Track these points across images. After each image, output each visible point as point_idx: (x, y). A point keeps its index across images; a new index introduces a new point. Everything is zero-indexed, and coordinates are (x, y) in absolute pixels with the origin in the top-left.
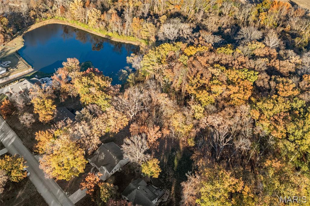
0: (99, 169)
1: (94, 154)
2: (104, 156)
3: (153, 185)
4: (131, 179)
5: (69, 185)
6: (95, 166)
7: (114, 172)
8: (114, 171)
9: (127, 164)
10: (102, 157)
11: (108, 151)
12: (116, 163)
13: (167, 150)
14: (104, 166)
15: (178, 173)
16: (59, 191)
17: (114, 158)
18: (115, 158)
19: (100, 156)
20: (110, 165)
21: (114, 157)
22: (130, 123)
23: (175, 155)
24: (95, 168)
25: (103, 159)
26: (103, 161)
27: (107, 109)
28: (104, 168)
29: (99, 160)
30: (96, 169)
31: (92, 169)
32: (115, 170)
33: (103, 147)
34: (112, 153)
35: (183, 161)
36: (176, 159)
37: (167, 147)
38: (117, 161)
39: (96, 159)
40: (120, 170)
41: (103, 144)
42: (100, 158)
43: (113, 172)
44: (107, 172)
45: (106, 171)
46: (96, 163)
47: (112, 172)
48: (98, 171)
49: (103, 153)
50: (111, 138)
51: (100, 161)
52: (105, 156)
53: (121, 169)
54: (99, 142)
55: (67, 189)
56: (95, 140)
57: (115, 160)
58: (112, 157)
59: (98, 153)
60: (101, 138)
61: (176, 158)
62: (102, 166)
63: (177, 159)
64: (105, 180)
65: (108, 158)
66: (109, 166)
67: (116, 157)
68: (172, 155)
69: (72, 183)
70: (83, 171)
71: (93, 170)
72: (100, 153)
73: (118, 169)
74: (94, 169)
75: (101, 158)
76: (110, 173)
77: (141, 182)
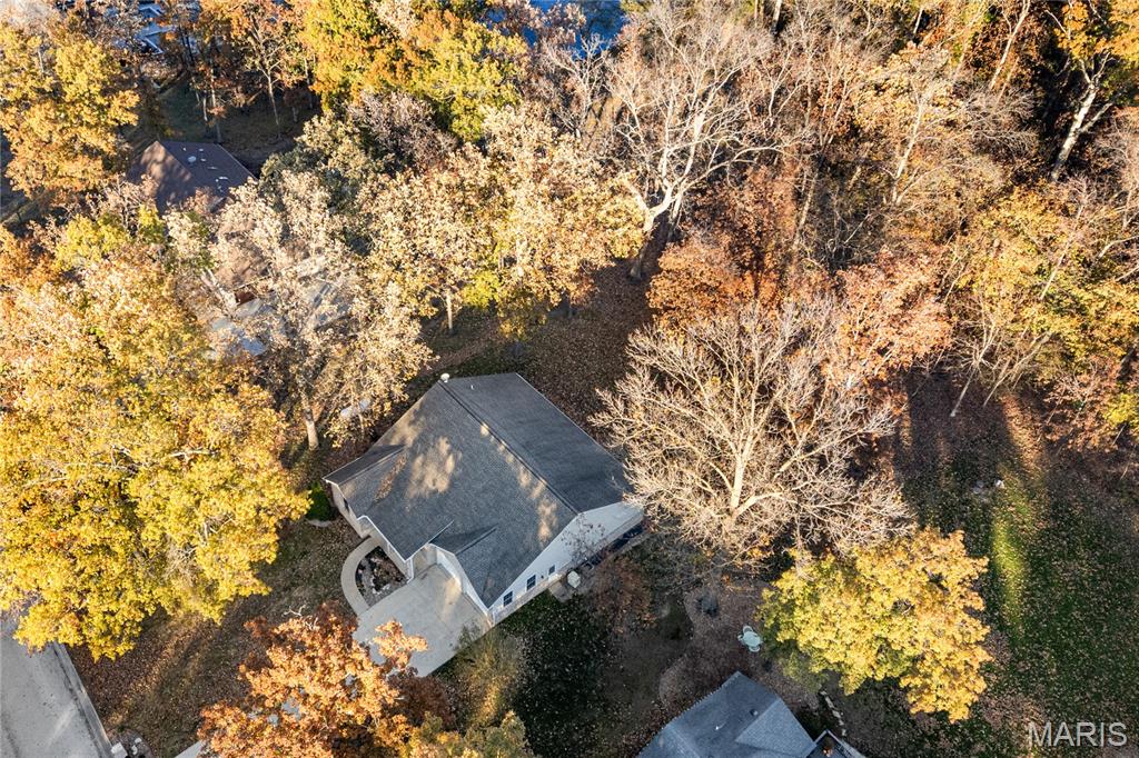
0: (407, 565)
1: (380, 443)
2: (450, 464)
3: (846, 739)
4: (662, 670)
5: (156, 671)
6: (378, 536)
7: (520, 593)
8: (525, 590)
9: (620, 543)
10: (435, 474)
11: (484, 430)
12: (544, 531)
13: (920, 464)
14: (445, 542)
15: (1046, 655)
16: (66, 717)
17: (532, 486)
18: (537, 492)
19: (419, 460)
20: (492, 539)
21: (524, 479)
22: (666, 234)
23: (985, 507)
24: (379, 551)
25: (443, 485)
26: (438, 502)
27: (494, 120)
28: (443, 557)
29: (412, 491)
30: (387, 559)
31: (357, 556)
32: (531, 582)
33: (448, 399)
34: (509, 450)
35: (1061, 556)
36: (1003, 535)
37: (916, 442)
38: (558, 512)
39: (386, 481)
40: (564, 581)
41: (445, 376)
42: (421, 482)
43: (517, 597)
44: (463, 594)
45: (457, 583)
46: (381, 511)
47: (508, 599)
48: (400, 579)
49: (444, 446)
50: (509, 345)
51: (420, 498)
52: (457, 465)
53: (574, 578)
54: (417, 356)
55: (134, 711)
56: (380, 332)
57: (533, 506)
58: (516, 483)
59: (410, 441)
60: (432, 330)
61: (1000, 528)
62: (427, 546)
63: (1015, 540)
64: (452, 655)
65: (480, 486)
66: (484, 549)
67: (542, 484)
68: (966, 502)
69: (186, 658)
70: (253, 587)
71: (361, 567)
72: (424, 444)
73: (555, 577)
74: (368, 556)
75: (428, 482)
76: (488, 604)
77: (764, 718)
